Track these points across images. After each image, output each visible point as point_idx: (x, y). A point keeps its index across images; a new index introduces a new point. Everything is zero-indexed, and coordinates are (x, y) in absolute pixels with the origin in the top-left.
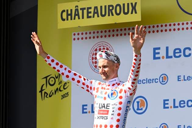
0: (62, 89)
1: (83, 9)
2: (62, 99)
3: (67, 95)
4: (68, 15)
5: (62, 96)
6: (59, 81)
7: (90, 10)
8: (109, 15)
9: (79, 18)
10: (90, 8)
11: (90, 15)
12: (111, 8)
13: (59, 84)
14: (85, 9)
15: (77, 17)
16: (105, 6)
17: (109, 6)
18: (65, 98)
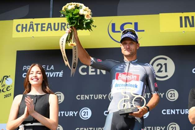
0: (5, 90)
1: (37, 25)
2: (5, 98)
3: (10, 95)
4: (23, 28)
5: (5, 95)
6: (2, 85)
7: (44, 26)
8: (61, 30)
9: (33, 31)
10: (45, 24)
11: (43, 29)
12: (63, 25)
13: (2, 87)
14: (39, 24)
15: (31, 30)
16: (58, 24)
17: (62, 24)
18: (8, 97)
